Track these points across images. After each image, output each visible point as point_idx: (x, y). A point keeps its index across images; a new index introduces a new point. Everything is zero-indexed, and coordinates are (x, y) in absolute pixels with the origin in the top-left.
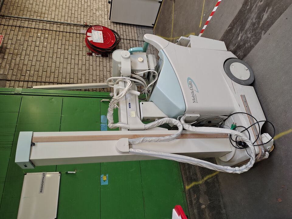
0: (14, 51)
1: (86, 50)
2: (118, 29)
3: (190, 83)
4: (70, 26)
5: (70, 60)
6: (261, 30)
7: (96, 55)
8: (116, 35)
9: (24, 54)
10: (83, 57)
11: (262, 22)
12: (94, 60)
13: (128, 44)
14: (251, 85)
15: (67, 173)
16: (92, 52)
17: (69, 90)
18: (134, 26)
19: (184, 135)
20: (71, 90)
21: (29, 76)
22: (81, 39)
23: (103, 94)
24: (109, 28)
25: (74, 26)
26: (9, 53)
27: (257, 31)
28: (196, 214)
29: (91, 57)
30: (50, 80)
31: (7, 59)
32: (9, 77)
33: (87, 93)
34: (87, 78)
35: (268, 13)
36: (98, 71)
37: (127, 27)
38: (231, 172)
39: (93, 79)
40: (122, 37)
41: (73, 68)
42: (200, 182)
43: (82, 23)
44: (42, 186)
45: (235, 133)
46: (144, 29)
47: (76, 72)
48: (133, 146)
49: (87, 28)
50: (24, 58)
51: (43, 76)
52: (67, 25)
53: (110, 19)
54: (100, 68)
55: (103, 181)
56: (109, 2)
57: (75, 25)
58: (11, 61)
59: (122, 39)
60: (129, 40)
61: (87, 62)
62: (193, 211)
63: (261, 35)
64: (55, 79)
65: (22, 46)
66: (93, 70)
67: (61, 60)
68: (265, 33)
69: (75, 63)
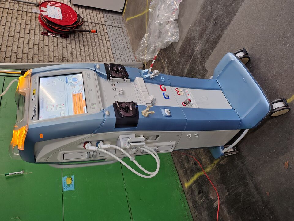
1: (40, 29)
2: (81, 12)
4: (19, 4)
5: (18, 38)
7: (53, 35)
10: (35, 37)
12: (50, 40)
16: (48, 31)
18: (100, 11)
22: (34, 18)
25: (23, 5)
29: (46, 37)
34: (41, 59)
36: (56, 52)
37: (91, 11)
39: (48, 60)
41: (22, 47)
42: (208, 169)
46: (112, 15)
47: (25, 52)
53: (70, 1)
54: (58, 49)
55: (66, 186)
57: (25, 3)
59: (86, 22)
60: (95, 23)
61: (41, 42)
62: (201, 215)
66: (49, 51)
67: (4, 37)
69: (24, 42)
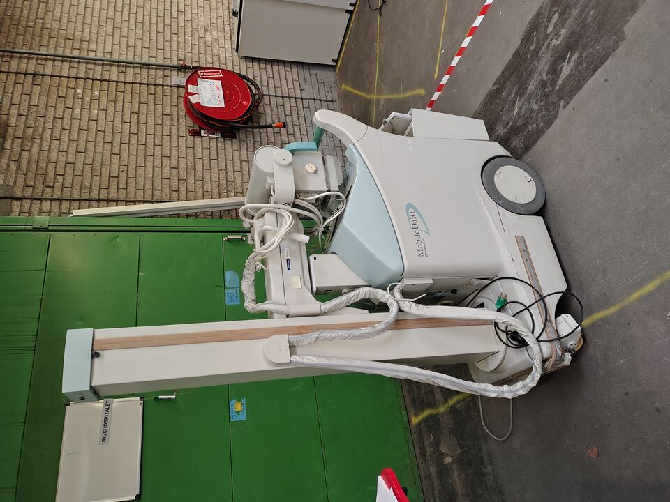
0: (24, 132)
1: (186, 124)
2: (257, 73)
3: (413, 214)
4: (149, 68)
5: (152, 147)
6: (557, 99)
7: (210, 135)
8: (253, 87)
9: (49, 137)
10: (180, 141)
11: (560, 82)
12: (205, 146)
13: (279, 107)
14: (537, 214)
15: (157, 399)
16: (200, 127)
17: (152, 217)
18: (292, 65)
19: (400, 323)
20: (156, 217)
21: (63, 186)
22: (175, 98)
23: (227, 222)
24: (237, 70)
25: (156, 69)
26: (15, 137)
27: (551, 99)
28: (435, 475)
29: (198, 140)
30: (108, 194)
31: (12, 149)
32: (18, 192)
33: (192, 222)
34: (191, 188)
35: (572, 64)
36: (215, 171)
37: (276, 67)
38: (493, 395)
39: (203, 189)
40: (265, 91)
41: (160, 166)
42: (442, 409)
43: (175, 62)
44: (105, 428)
45: (502, 320)
46: (315, 72)
47: (166, 175)
48: (299, 350)
49: (185, 72)
50: (50, 146)
51: (93, 187)
52: (141, 68)
53: (237, 51)
54: (218, 163)
55: (234, 414)
56: (235, 14)
57: (158, 67)
58: (20, 154)
59: (267, 95)
60: (282, 97)
61: (190, 151)
62: (429, 469)
63: (558, 109)
64: (120, 192)
65: (42, 120)
66: (203, 169)
67: (131, 148)
68: (565, 107)
69: (162, 154)
